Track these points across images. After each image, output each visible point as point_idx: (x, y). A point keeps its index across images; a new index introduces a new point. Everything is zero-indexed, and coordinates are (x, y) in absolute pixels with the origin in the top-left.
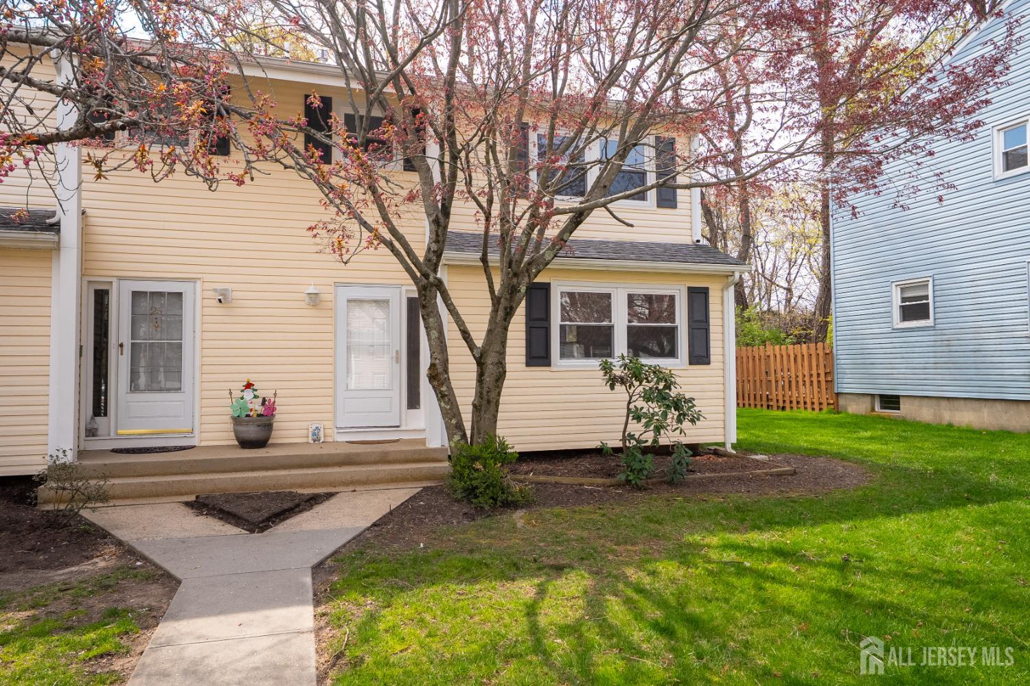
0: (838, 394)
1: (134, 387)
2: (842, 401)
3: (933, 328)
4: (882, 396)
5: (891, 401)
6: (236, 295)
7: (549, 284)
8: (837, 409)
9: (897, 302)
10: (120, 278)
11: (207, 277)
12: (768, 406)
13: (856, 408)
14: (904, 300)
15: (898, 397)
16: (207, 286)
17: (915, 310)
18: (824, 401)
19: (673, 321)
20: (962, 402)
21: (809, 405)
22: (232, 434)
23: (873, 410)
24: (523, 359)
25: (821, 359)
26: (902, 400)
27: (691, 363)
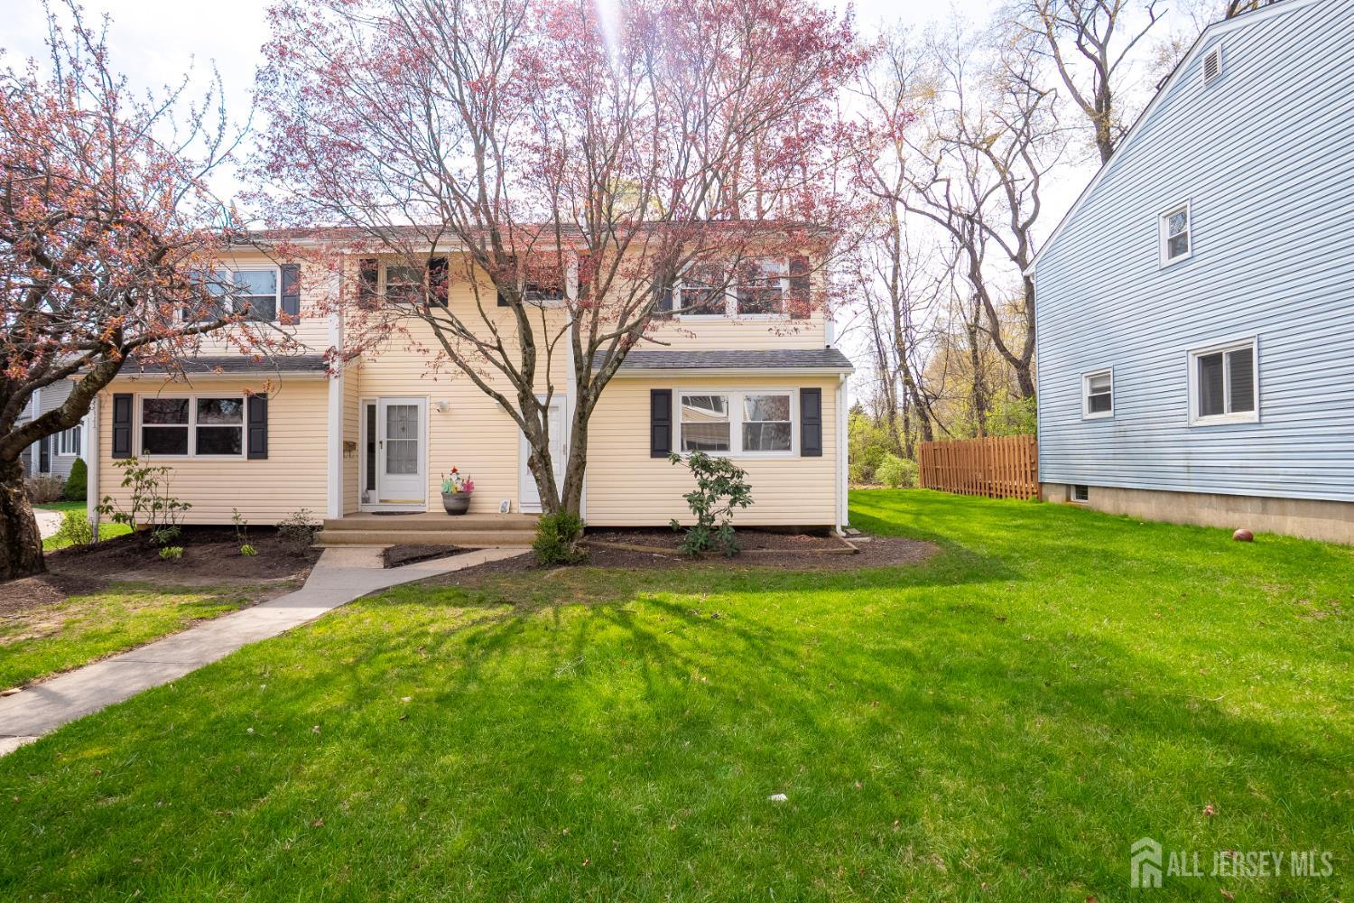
0: (1041, 484)
1: (389, 471)
2: (1045, 490)
3: (1113, 419)
4: (1077, 486)
5: (1082, 491)
6: (452, 406)
7: (670, 391)
8: (1040, 498)
9: (1087, 393)
10: (381, 397)
11: (433, 394)
12: (990, 495)
13: (1056, 498)
14: (1094, 390)
15: (1086, 487)
16: (433, 400)
17: (1100, 401)
18: (1030, 491)
19: (787, 418)
20: (1136, 493)
21: (1019, 494)
22: (442, 505)
23: (1068, 499)
24: (649, 451)
25: (1027, 451)
26: (1089, 490)
27: (803, 455)
